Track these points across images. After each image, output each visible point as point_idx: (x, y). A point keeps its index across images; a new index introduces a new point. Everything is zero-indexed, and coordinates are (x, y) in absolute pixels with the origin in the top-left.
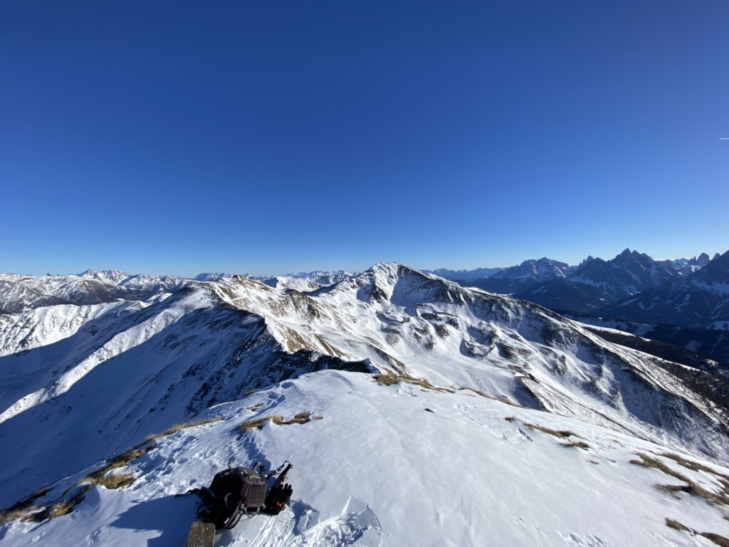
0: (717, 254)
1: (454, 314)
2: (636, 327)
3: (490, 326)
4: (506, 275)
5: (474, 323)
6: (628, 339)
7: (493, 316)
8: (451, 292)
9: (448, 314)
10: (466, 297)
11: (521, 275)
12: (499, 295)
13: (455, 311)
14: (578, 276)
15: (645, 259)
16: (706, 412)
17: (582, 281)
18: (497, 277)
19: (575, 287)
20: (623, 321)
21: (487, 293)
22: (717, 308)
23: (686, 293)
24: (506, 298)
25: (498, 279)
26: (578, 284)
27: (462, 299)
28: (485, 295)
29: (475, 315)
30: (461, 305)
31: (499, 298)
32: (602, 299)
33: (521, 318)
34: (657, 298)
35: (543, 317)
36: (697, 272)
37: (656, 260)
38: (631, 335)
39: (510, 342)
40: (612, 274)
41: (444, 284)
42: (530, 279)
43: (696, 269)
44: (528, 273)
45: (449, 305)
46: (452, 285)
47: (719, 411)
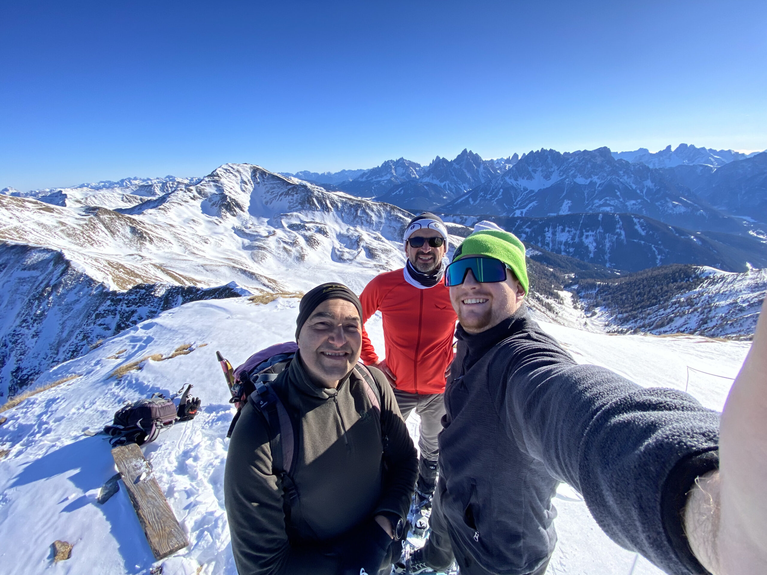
0: (524, 154)
1: (323, 222)
2: (466, 220)
3: (356, 231)
4: (369, 177)
5: (343, 229)
6: (460, 231)
7: (359, 221)
8: (317, 198)
9: (317, 223)
10: (333, 203)
11: (382, 177)
12: (364, 199)
13: (323, 219)
14: (428, 176)
15: (476, 158)
17: (431, 181)
18: (360, 180)
19: (425, 187)
20: (458, 215)
21: (353, 197)
22: (519, 199)
23: (501, 188)
24: (369, 201)
25: (362, 182)
26: (428, 184)
27: (329, 205)
28: (350, 199)
29: (343, 221)
30: (328, 212)
31: (363, 202)
32: (445, 198)
33: (383, 221)
34: (482, 193)
35: (401, 218)
36: (510, 170)
37: (484, 160)
38: (463, 226)
39: (375, 244)
40: (453, 173)
41: (309, 189)
42: (389, 181)
43: (509, 167)
44: (388, 175)
45: (316, 212)
46: (317, 190)
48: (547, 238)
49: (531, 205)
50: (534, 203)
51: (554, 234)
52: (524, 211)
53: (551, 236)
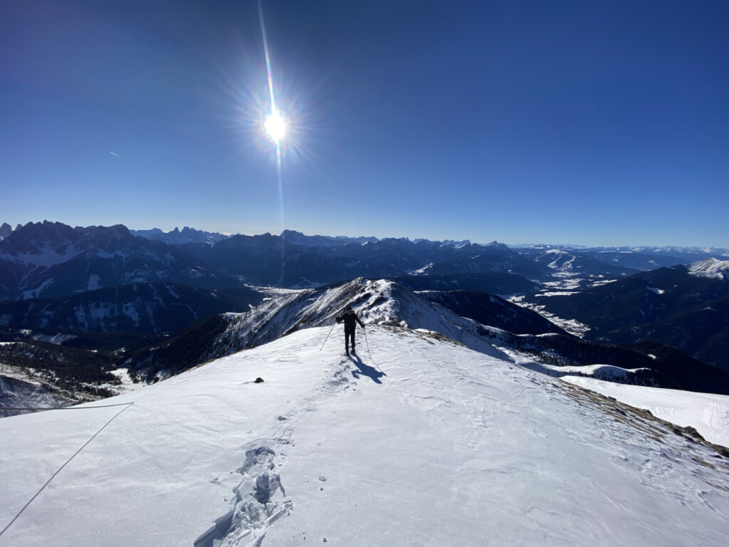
0: (19, 225)
16: (27, 381)
22: (24, 278)
47: (39, 374)
48: (79, 318)
49: (45, 284)
50: (49, 281)
51: (87, 311)
52: (38, 291)
53: (84, 314)
